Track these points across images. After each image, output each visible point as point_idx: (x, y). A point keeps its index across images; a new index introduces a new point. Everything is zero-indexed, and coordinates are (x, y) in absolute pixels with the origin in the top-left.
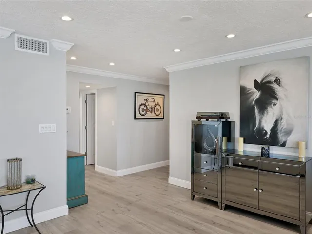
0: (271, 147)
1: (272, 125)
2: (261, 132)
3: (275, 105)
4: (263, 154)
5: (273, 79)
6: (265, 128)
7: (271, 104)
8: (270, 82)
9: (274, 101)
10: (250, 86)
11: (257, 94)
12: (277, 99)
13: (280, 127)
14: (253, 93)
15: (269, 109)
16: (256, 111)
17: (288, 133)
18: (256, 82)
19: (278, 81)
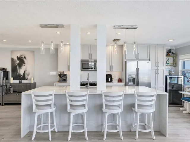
0: (23, 80)
1: (23, 72)
2: (20, 75)
3: (24, 66)
4: (20, 83)
5: (23, 57)
6: (21, 74)
7: (23, 65)
8: (22, 58)
9: (24, 64)
10: (15, 58)
11: (18, 62)
12: (25, 64)
13: (26, 73)
14: (16, 61)
15: (22, 67)
16: (18, 67)
17: (28, 75)
18: (17, 57)
19: (25, 58)
